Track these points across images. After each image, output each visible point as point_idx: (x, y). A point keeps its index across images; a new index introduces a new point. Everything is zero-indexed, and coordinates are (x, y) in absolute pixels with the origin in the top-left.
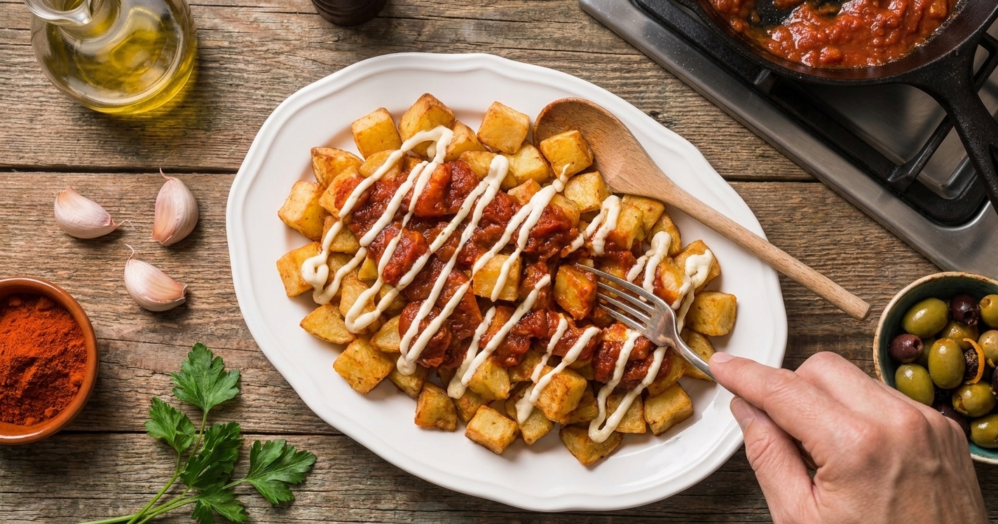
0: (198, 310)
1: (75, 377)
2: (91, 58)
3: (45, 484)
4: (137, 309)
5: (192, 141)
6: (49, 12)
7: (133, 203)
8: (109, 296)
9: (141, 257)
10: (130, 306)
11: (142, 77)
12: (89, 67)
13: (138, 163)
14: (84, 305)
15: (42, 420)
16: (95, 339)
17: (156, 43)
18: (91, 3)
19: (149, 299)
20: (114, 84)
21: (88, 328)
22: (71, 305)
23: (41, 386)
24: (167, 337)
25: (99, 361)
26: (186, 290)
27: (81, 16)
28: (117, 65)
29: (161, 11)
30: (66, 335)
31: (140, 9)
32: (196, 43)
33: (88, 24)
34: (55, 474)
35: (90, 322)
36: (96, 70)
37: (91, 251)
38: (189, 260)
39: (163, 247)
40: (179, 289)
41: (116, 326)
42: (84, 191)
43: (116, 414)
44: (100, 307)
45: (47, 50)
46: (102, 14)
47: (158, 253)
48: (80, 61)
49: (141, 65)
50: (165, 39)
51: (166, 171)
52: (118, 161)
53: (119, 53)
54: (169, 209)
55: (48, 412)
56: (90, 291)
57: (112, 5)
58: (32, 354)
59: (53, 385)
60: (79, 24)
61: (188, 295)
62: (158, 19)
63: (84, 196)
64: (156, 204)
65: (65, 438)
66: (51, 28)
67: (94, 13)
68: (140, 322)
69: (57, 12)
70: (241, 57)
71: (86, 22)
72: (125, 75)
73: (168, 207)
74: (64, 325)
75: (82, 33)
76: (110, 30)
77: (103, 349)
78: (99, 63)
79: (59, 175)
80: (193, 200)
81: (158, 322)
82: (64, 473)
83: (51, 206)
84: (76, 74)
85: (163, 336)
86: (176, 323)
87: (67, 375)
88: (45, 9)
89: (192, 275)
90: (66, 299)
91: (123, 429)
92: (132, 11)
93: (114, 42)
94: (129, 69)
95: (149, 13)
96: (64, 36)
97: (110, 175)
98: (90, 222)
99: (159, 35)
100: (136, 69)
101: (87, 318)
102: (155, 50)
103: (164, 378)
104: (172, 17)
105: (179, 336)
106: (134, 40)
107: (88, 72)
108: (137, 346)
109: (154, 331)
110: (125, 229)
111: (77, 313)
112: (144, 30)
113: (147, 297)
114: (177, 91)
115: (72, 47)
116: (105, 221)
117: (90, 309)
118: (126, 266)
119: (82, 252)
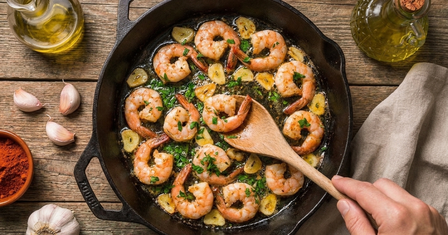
0: (79, 145)
1: (23, 176)
2: (34, 27)
3: (9, 225)
4: (52, 144)
5: (78, 67)
6: (17, 5)
7: (50, 95)
8: (38, 139)
9: (54, 120)
10: (48, 143)
11: (58, 36)
12: (33, 31)
13: (52, 77)
14: (27, 143)
15: (8, 196)
16: (33, 159)
17: (65, 21)
18: (36, 1)
19: (58, 140)
20: (45, 39)
21: (30, 154)
22: (22, 143)
23: (7, 180)
24: (66, 157)
25: (34, 169)
26: (75, 135)
27: (31, 7)
28: (47, 31)
29: (68, 6)
30: (19, 156)
31: (58, 5)
32: (83, 21)
33: (34, 11)
34: (13, 221)
35: (30, 151)
36: (36, 33)
37: (31, 117)
38: (76, 122)
39: (65, 116)
40: (71, 135)
41: (42, 152)
42: (28, 90)
43: (42, 193)
44: (35, 144)
45: (14, 23)
46: (41, 6)
47: (62, 118)
48: (29, 29)
49: (57, 31)
50: (69, 19)
51: (65, 81)
52: (43, 76)
53: (47, 25)
54: (66, 98)
55: (10, 193)
56: (30, 136)
57: (45, 2)
58: (3, 166)
59: (13, 179)
60: (30, 11)
61: (76, 138)
62: (66, 9)
63: (28, 92)
64: (61, 96)
65: (20, 204)
66: (17, 12)
67: (38, 5)
68: (54, 151)
69: (21, 5)
70: (100, 28)
71: (34, 10)
72: (49, 35)
73: (66, 97)
74: (18, 152)
75: (31, 15)
76: (45, 14)
77: (36, 163)
78: (37, 30)
79: (15, 82)
80: (78, 95)
81: (62, 150)
82: (18, 221)
83: (11, 97)
84: (28, 34)
85: (64, 157)
86: (70, 151)
87: (19, 175)
88: (15, 4)
89: (78, 129)
90: (19, 139)
91: (45, 200)
92: (54, 6)
93: (45, 20)
94: (52, 32)
95: (62, 7)
96: (23, 16)
97: (39, 83)
98: (29, 104)
99: (66, 17)
100: (56, 32)
101: (29, 148)
102: (64, 23)
103: (64, 176)
104: (73, 8)
105: (72, 157)
106: (54, 20)
107: (33, 34)
108: (51, 162)
109: (60, 155)
110: (46, 107)
111: (24, 146)
112: (60, 15)
113: (56, 140)
114: (73, 43)
115: (26, 22)
116: (37, 104)
117: (30, 144)
118: (47, 124)
119: (26, 118)
